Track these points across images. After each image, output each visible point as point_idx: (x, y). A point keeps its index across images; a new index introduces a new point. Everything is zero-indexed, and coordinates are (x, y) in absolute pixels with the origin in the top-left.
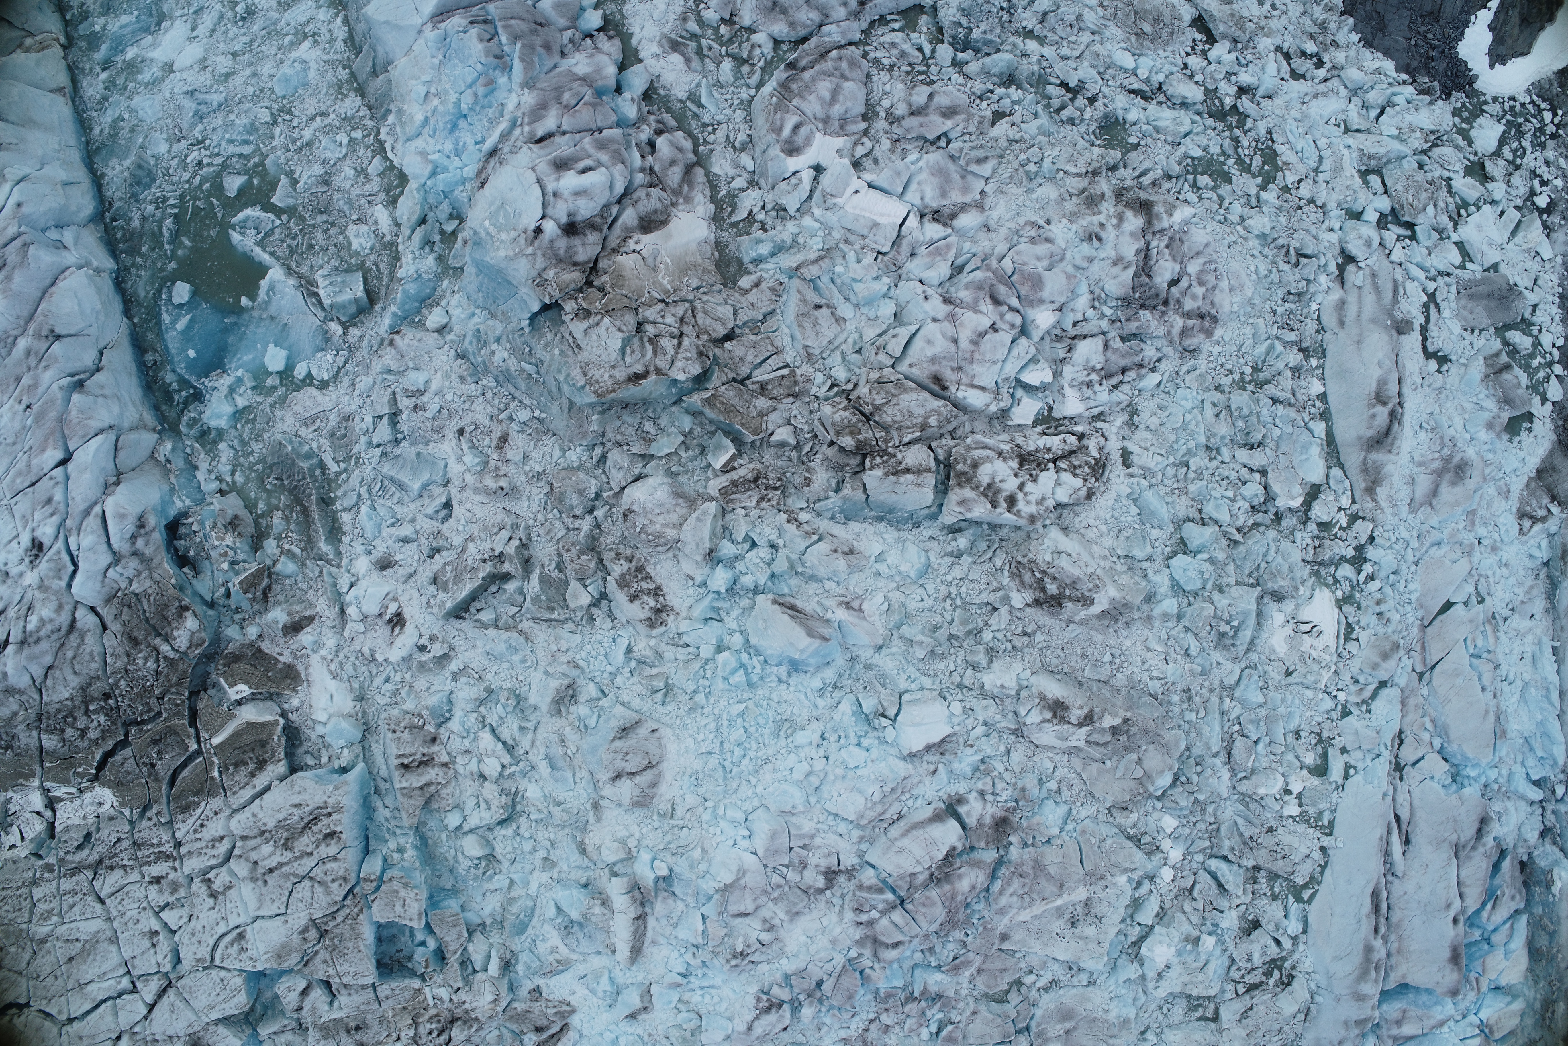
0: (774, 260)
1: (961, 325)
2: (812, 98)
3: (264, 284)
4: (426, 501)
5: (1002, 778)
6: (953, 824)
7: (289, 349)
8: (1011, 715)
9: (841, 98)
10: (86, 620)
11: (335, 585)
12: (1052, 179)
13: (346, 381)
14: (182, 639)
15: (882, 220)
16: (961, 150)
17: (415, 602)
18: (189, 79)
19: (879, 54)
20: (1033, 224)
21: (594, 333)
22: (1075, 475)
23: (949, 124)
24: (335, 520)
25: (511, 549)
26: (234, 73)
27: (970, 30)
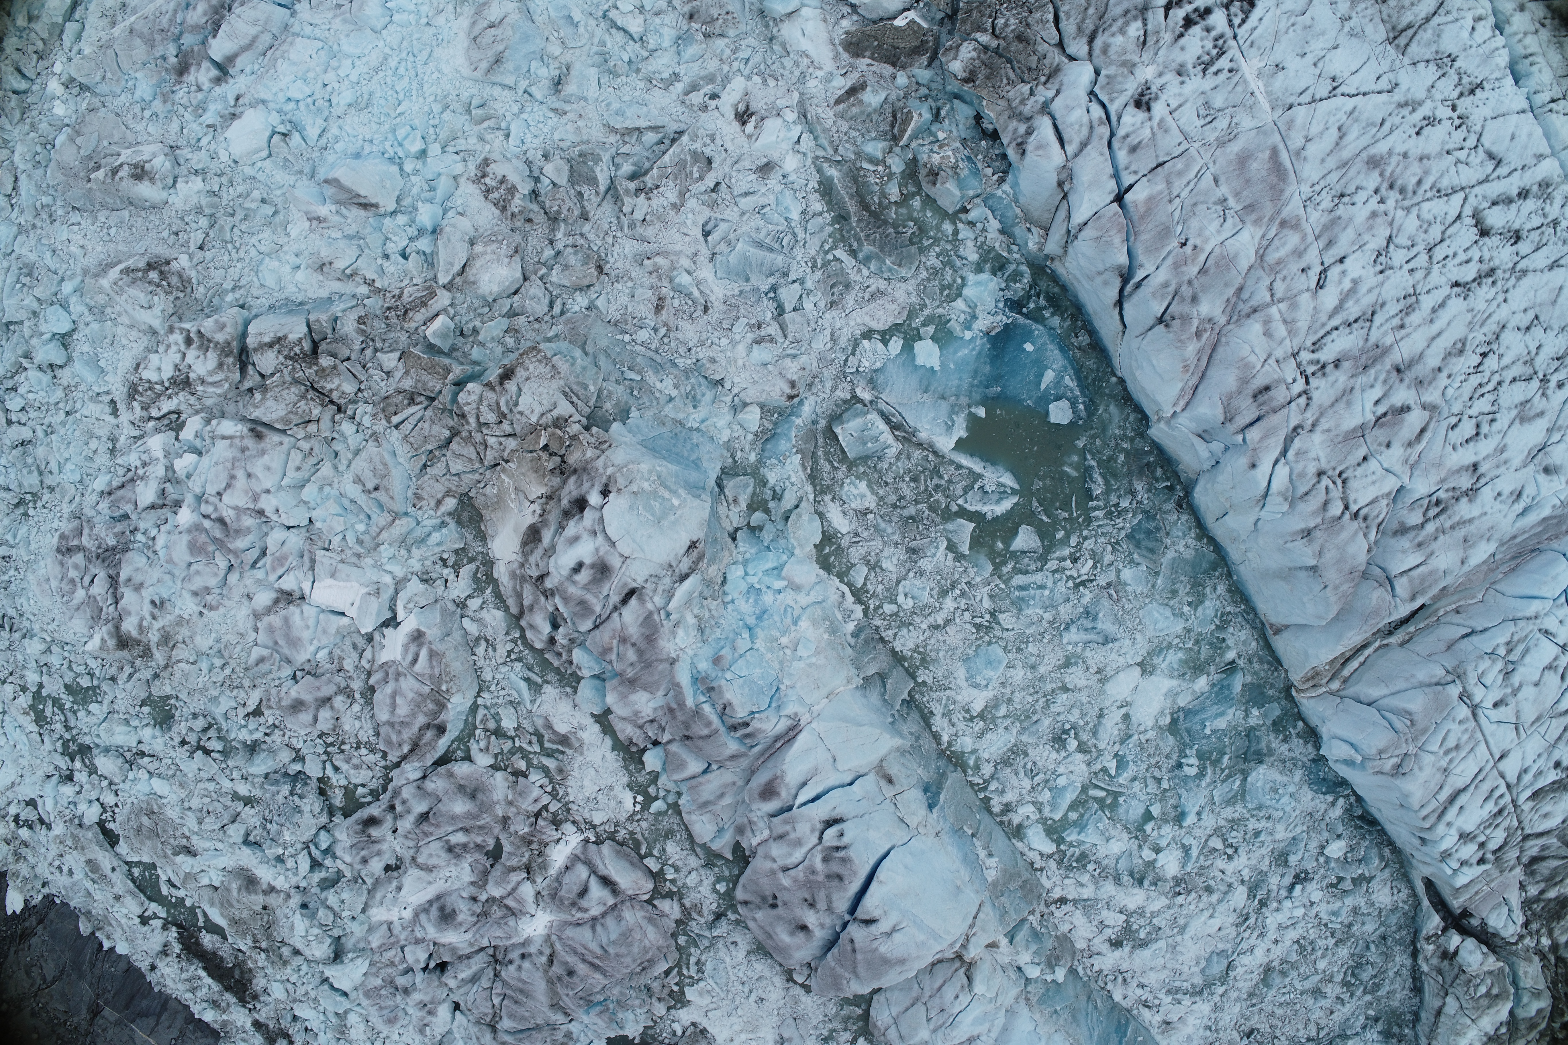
0: (427, 530)
1: (246, 492)
2: (410, 695)
3: (960, 431)
4: (732, 236)
5: (186, 108)
6: (217, 58)
7: (916, 368)
8: (182, 162)
9: (388, 701)
10: (1078, 47)
11: (816, 139)
12: (200, 654)
13: (843, 342)
14: (967, 51)
15: (329, 581)
16: (279, 668)
17: (728, 138)
18: (1114, 656)
19: (371, 758)
20: (211, 608)
21: (547, 405)
22: (149, 381)
23: (293, 694)
24: (829, 203)
25: (628, 201)
26: (1059, 668)
27: (292, 793)
